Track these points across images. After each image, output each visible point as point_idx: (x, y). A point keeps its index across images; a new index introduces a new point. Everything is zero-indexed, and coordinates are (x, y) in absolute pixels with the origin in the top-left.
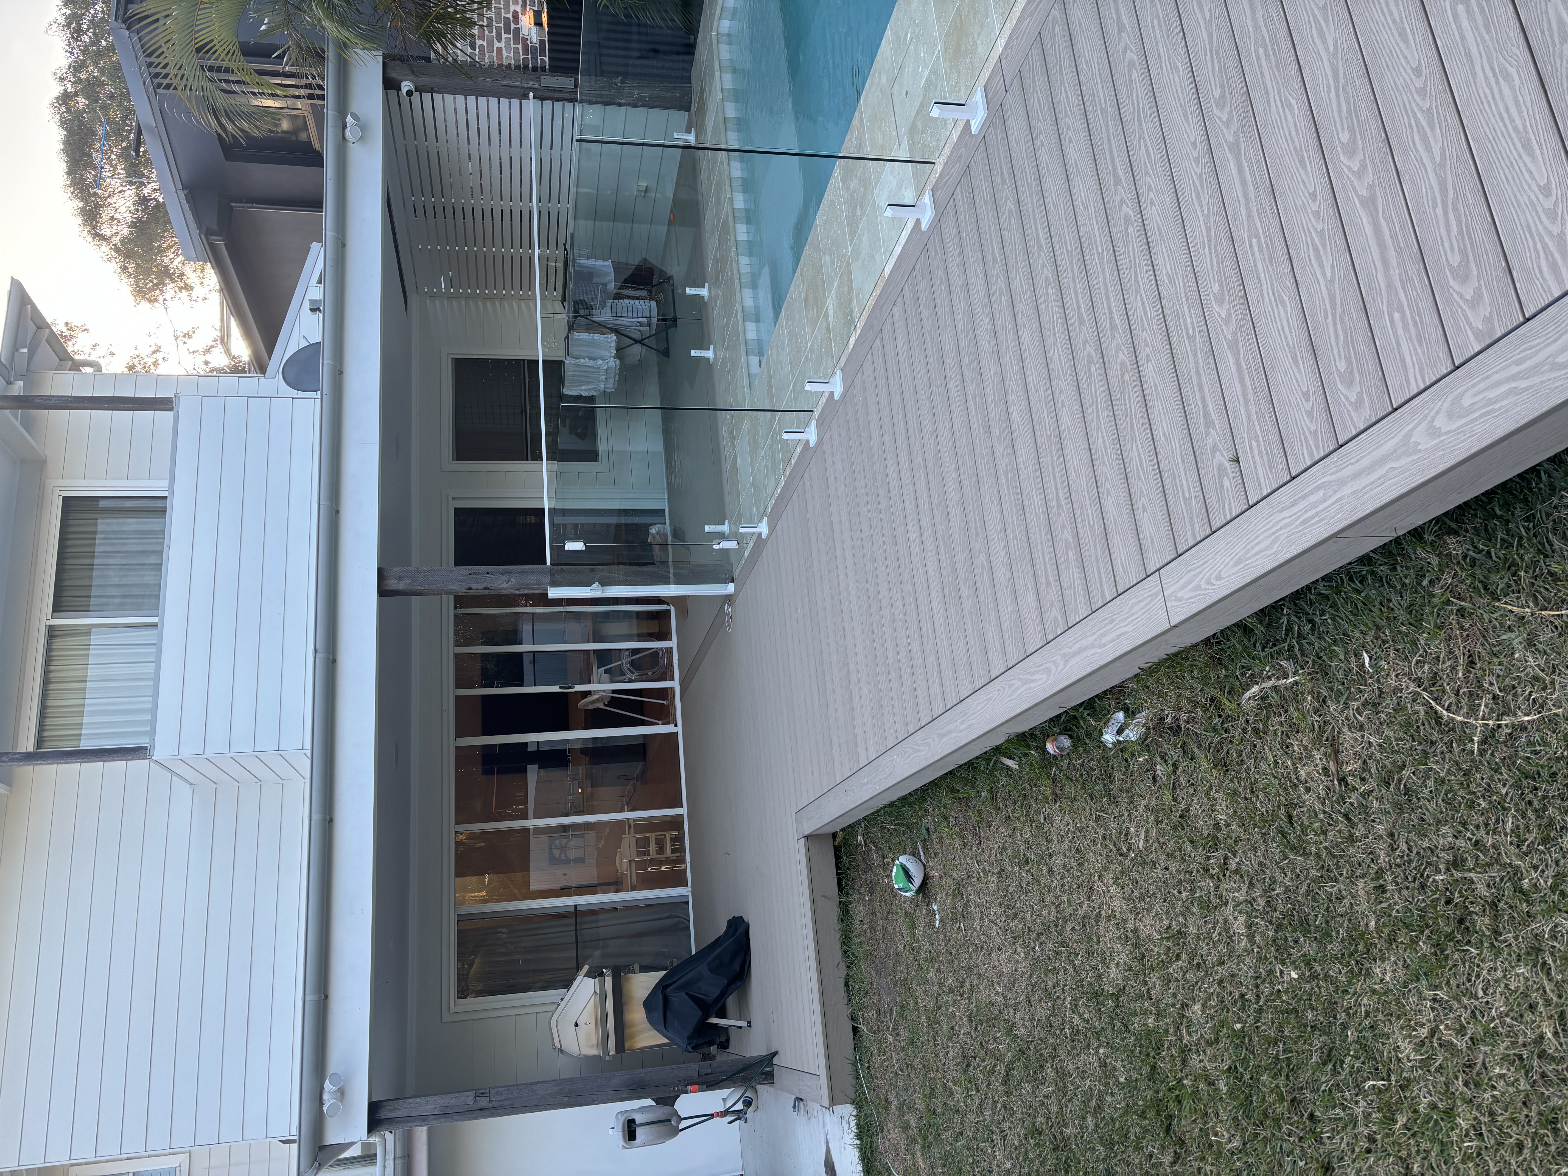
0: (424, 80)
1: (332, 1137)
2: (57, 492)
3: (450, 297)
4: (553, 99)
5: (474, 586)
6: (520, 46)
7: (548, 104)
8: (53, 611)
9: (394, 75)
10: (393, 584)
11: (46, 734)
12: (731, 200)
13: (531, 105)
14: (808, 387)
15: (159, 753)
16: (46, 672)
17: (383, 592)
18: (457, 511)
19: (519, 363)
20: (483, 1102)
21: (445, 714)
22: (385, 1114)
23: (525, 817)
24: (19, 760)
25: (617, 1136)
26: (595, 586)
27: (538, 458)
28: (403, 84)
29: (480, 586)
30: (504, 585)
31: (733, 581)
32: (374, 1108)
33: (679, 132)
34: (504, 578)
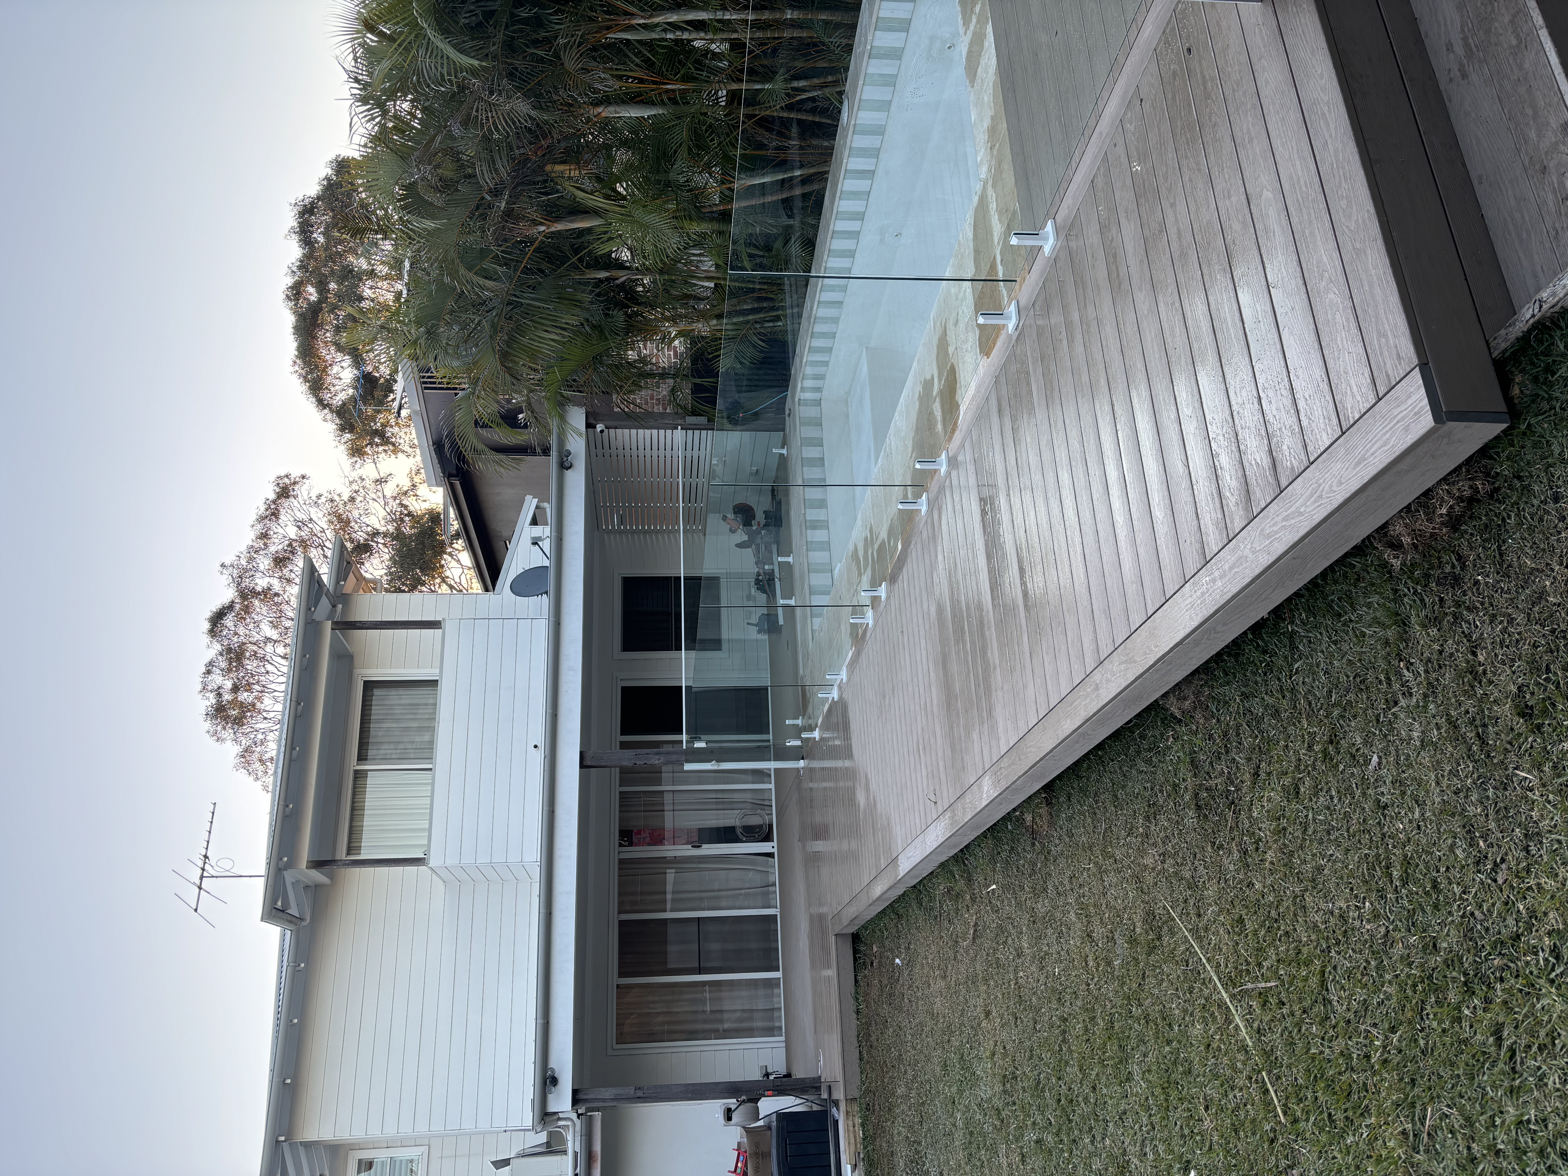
0: (610, 423)
1: (551, 1109)
2: (360, 678)
3: (621, 532)
4: (693, 429)
5: (638, 763)
6: (672, 353)
7: (690, 432)
8: (358, 760)
9: (592, 421)
10: (588, 762)
11: (352, 845)
12: (805, 514)
13: (679, 433)
14: (827, 677)
15: (433, 862)
16: (353, 802)
17: (582, 766)
18: (624, 689)
19: (667, 579)
20: (640, 1094)
21: (612, 836)
22: (581, 1096)
23: (665, 911)
24: (348, 864)
25: (720, 1116)
26: (713, 762)
27: (679, 649)
28: (598, 426)
29: (642, 763)
30: (657, 762)
31: (803, 759)
32: (575, 1092)
33: (776, 448)
34: (657, 757)
